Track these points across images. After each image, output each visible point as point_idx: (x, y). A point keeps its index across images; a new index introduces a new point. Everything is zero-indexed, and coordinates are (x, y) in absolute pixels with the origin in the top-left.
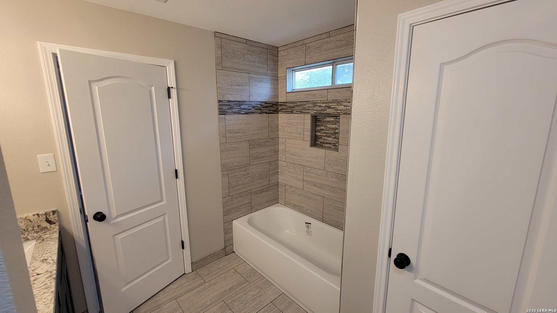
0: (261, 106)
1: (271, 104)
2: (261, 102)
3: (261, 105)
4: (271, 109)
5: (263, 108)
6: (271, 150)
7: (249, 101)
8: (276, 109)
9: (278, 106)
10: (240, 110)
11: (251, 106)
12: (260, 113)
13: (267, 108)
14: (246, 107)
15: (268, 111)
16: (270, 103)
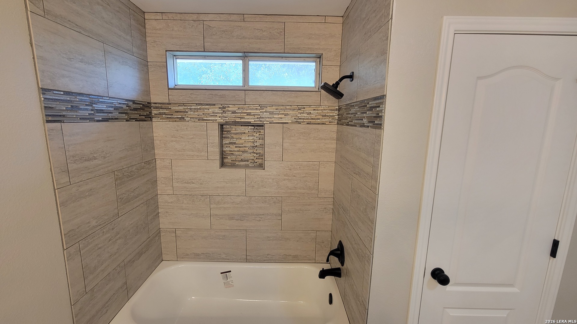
0: (127, 108)
1: (141, 106)
2: (127, 100)
3: (127, 106)
4: (142, 113)
5: (131, 112)
6: (147, 181)
7: (107, 97)
8: (148, 113)
9: (150, 108)
10: (93, 112)
11: (112, 107)
12: (127, 121)
13: (137, 111)
14: (103, 107)
15: (137, 116)
16: (141, 103)
